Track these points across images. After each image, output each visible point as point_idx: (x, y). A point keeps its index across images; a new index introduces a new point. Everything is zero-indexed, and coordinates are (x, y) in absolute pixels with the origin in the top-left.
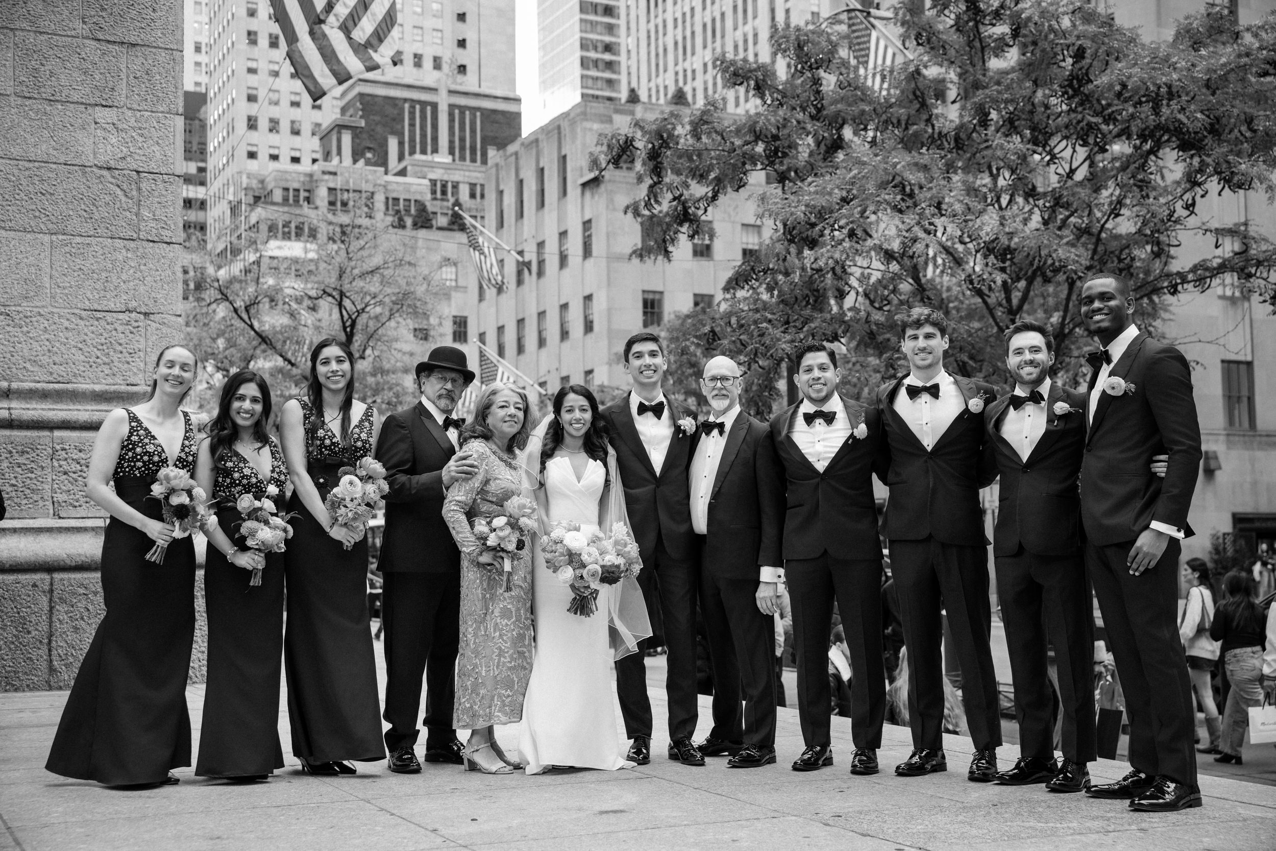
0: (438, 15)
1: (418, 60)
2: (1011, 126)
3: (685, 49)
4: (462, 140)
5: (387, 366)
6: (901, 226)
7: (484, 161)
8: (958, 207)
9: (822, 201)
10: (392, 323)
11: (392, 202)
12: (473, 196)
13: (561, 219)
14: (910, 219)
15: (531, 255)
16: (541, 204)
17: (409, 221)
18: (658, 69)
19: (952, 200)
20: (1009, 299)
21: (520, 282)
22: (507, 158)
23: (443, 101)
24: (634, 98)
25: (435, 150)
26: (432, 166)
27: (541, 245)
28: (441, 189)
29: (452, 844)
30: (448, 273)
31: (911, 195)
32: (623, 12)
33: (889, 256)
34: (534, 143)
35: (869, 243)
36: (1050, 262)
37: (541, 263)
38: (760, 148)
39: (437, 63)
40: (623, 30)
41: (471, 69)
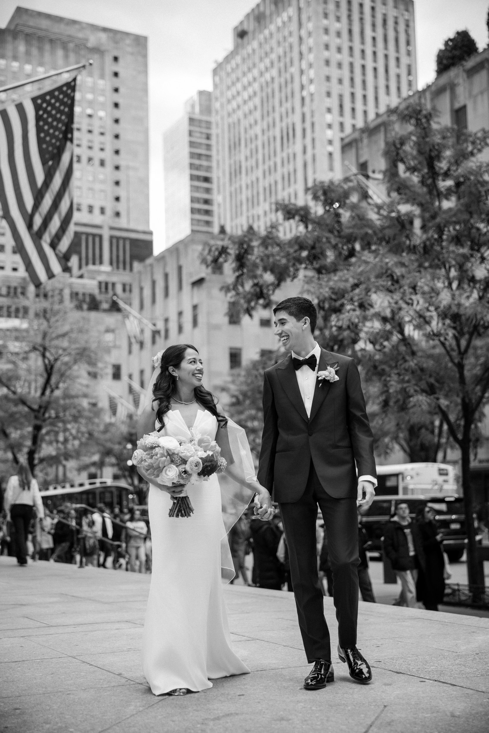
0: (103, 182)
1: (91, 209)
2: (457, 240)
3: (253, 202)
4: (118, 257)
5: (73, 393)
6: (391, 301)
7: (131, 269)
8: (426, 289)
9: (342, 285)
10: (76, 367)
11: (74, 295)
12: (124, 290)
13: (179, 303)
14: (397, 296)
15: (160, 326)
16: (166, 294)
17: (85, 306)
18: (236, 214)
19: (422, 285)
20: (458, 345)
21: (154, 342)
22: (145, 267)
23: (106, 234)
24: (222, 230)
25: (101, 263)
26: (99, 272)
27: (166, 320)
28: (104, 286)
29: (132, 683)
30: (109, 337)
31: (397, 282)
32: (215, 180)
33: (385, 320)
34: (162, 258)
35: (372, 311)
36: (482, 322)
37: (167, 331)
38: (305, 254)
39: (103, 211)
40: (215, 191)
41: (123, 214)
